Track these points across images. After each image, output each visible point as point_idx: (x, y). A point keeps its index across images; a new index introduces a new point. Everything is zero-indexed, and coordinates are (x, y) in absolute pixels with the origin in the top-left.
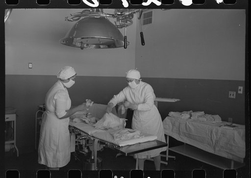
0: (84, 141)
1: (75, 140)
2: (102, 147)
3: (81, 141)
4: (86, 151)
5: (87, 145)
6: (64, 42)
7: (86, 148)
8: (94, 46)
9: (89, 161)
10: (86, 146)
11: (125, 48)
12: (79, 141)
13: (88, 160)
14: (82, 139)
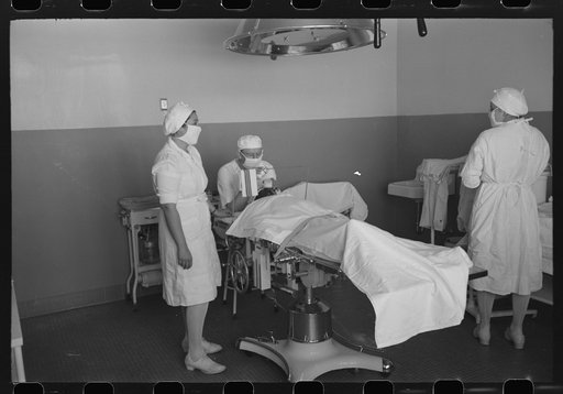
0: (289, 266)
1: (269, 264)
2: (329, 280)
3: (282, 266)
4: (295, 286)
5: (297, 275)
6: (233, 45)
7: (294, 281)
8: (301, 49)
9: (303, 309)
10: (293, 277)
11: (376, 47)
12: (278, 265)
13: (299, 307)
14: (286, 261)
